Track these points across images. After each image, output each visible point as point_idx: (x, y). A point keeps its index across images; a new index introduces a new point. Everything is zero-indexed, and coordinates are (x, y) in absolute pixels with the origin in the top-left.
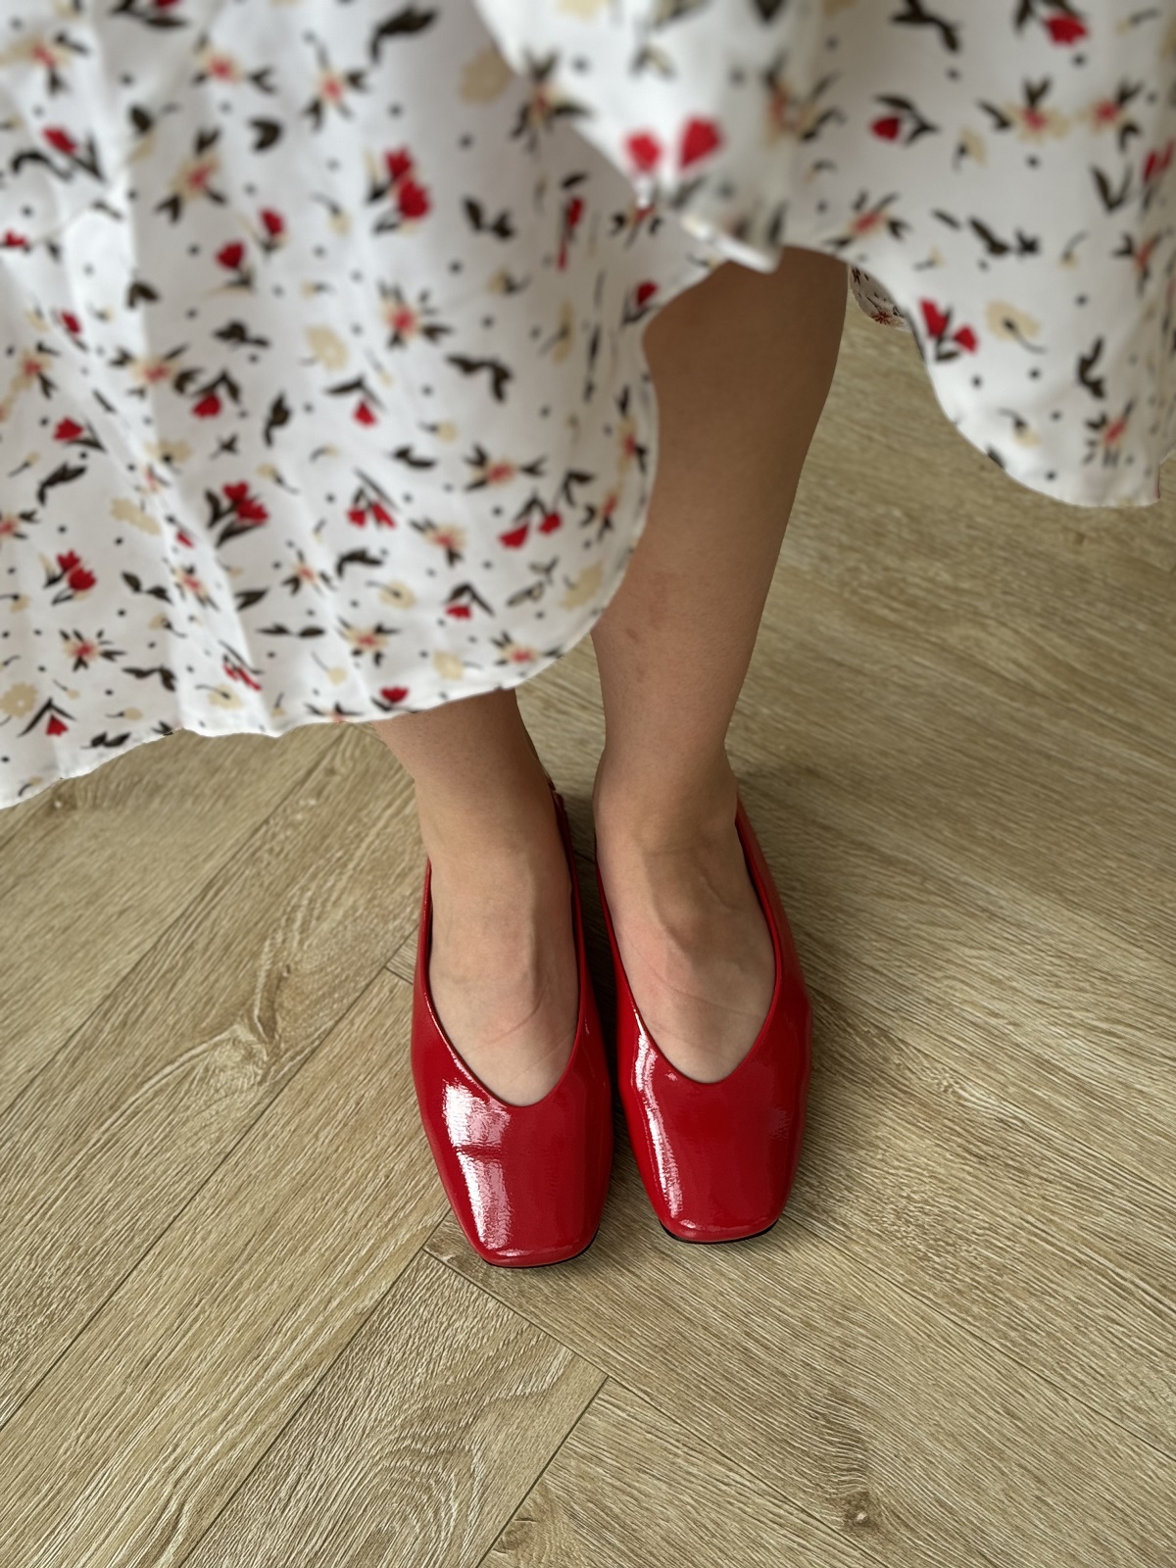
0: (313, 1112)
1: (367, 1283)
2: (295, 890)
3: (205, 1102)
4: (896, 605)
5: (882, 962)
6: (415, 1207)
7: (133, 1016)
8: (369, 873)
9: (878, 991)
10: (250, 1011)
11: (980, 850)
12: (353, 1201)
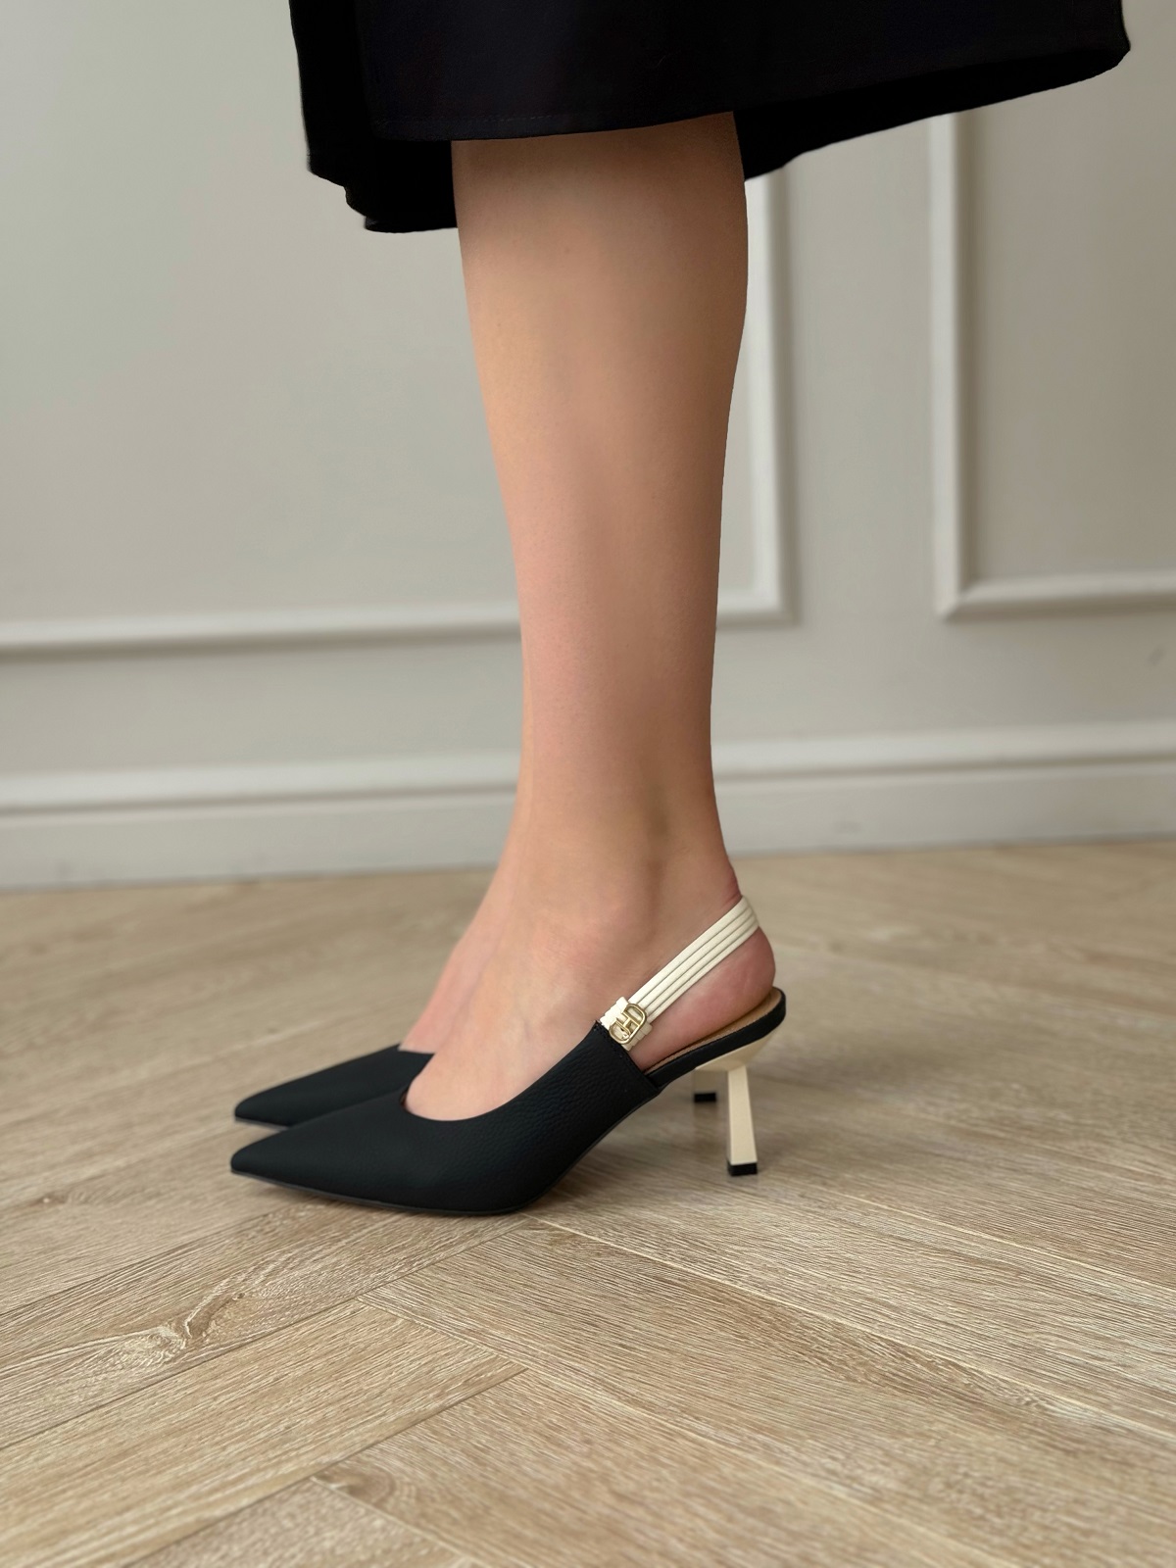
0: (219, 1383)
1: (226, 1499)
2: (276, 1253)
3: (94, 1372)
4: (1007, 1128)
5: (957, 1320)
6: (314, 1449)
7: (44, 1318)
8: (363, 1246)
9: (949, 1336)
10: (180, 1322)
11: (1090, 1260)
12: (238, 1441)
